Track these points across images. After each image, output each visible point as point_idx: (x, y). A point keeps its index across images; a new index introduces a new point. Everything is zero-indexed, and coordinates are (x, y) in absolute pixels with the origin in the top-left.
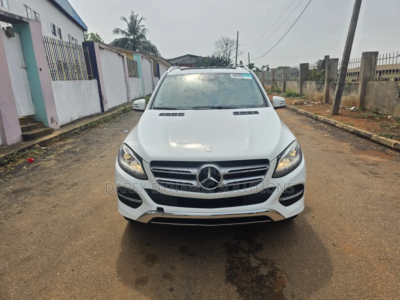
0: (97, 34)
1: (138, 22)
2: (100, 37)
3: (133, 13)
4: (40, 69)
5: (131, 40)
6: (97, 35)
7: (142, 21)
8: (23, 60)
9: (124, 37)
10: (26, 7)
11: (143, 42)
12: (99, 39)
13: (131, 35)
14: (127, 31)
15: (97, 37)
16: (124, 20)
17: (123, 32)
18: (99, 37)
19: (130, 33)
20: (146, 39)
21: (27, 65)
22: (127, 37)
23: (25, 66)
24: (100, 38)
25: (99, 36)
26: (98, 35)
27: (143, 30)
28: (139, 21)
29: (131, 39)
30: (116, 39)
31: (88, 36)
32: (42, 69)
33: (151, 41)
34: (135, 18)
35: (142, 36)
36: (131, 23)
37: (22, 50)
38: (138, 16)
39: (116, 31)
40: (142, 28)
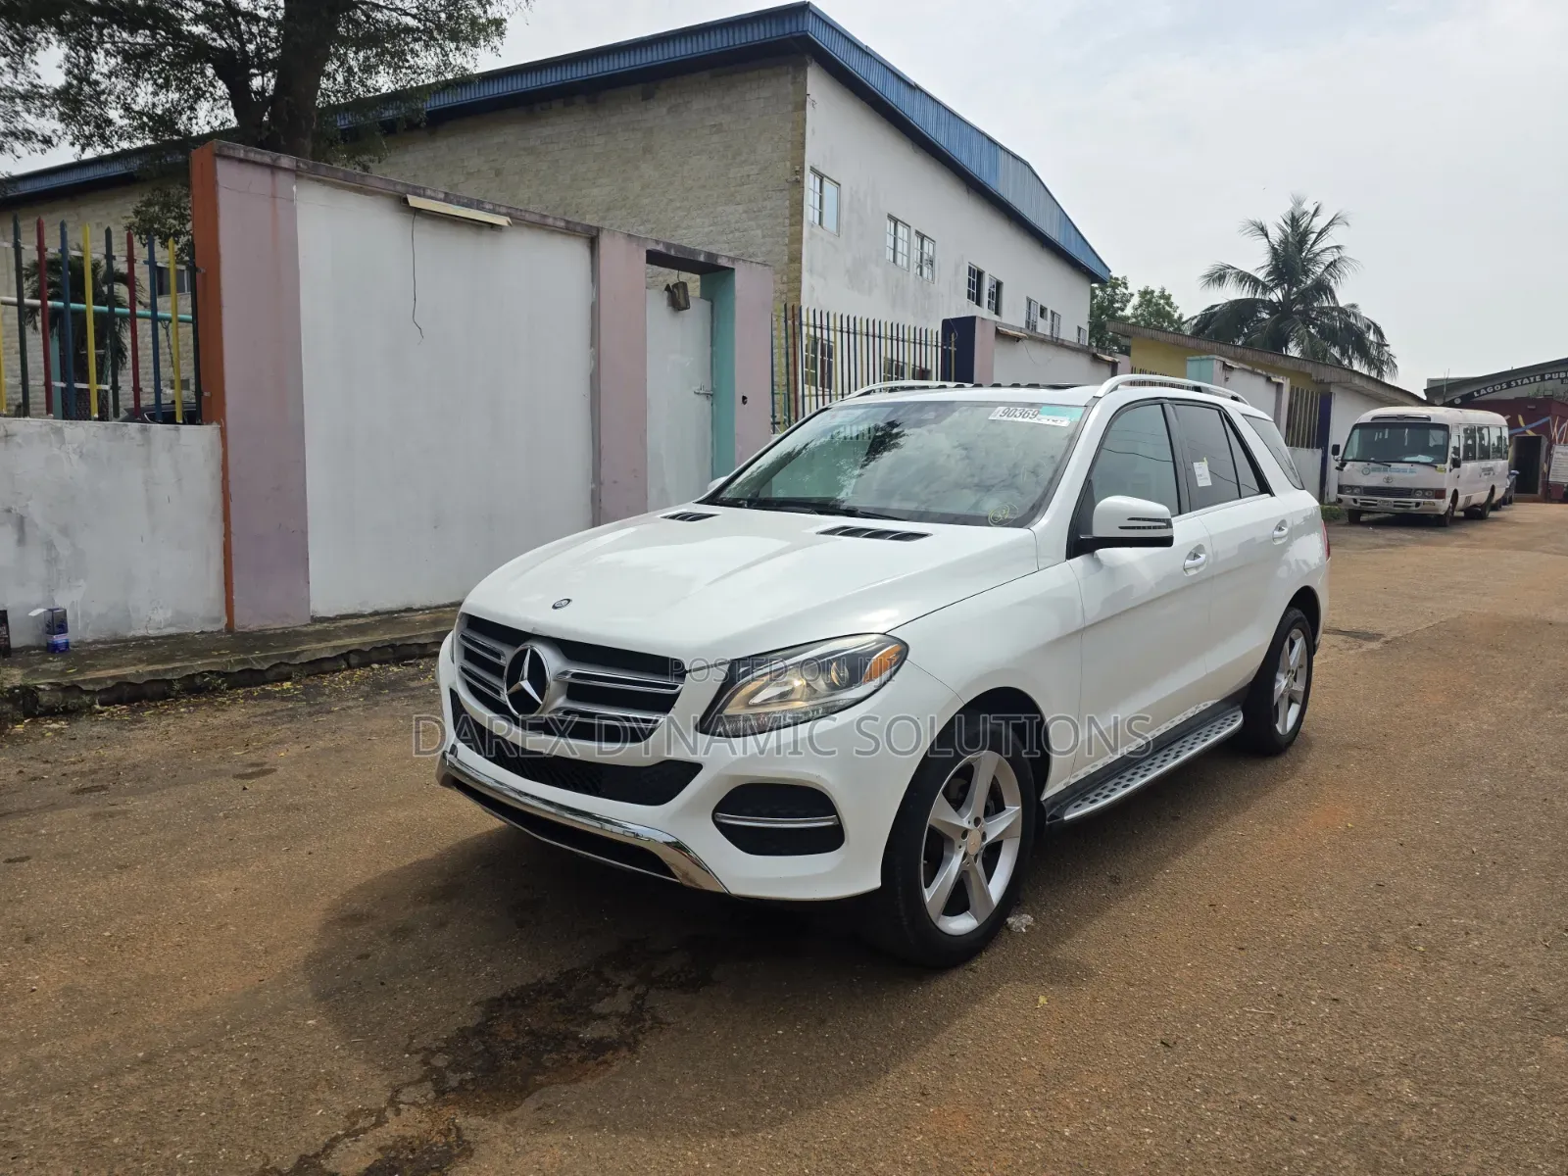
0: (1163, 291)
1: (1313, 237)
2: (1172, 299)
3: (1299, 203)
4: (744, 398)
5: (1270, 306)
6: (1163, 296)
7: (1334, 231)
8: (709, 372)
9: (1244, 297)
10: (896, 221)
11: (1322, 311)
12: (1167, 308)
13: (1276, 286)
14: (1261, 275)
15: (1162, 301)
16: (1260, 232)
17: (1244, 278)
18: (1167, 304)
19: (1272, 280)
20: (1334, 298)
21: (715, 386)
22: (1257, 297)
23: (709, 388)
24: (1170, 305)
25: (1167, 298)
26: (1166, 293)
27: (1333, 264)
28: (1318, 231)
29: (1271, 301)
30: (1213, 307)
31: (1128, 301)
32: (748, 400)
33: (1360, 307)
34: (1304, 222)
35: (1322, 288)
36: (1284, 242)
37: (712, 345)
38: (1320, 212)
39: (1217, 275)
40: (1328, 258)
